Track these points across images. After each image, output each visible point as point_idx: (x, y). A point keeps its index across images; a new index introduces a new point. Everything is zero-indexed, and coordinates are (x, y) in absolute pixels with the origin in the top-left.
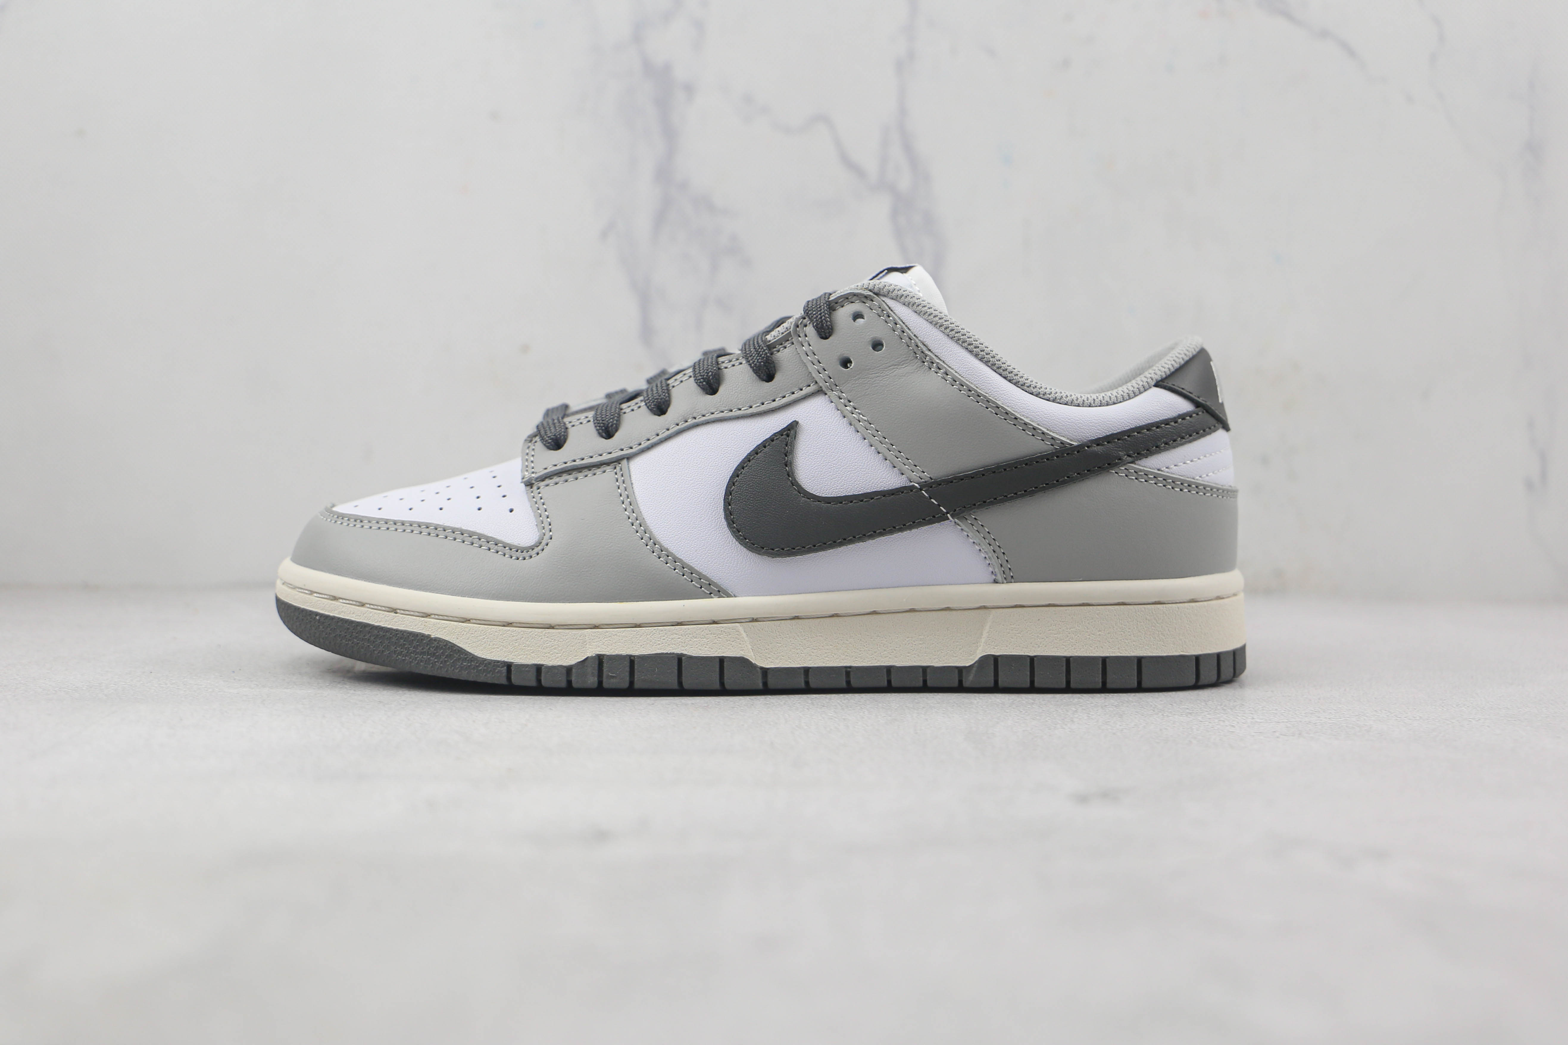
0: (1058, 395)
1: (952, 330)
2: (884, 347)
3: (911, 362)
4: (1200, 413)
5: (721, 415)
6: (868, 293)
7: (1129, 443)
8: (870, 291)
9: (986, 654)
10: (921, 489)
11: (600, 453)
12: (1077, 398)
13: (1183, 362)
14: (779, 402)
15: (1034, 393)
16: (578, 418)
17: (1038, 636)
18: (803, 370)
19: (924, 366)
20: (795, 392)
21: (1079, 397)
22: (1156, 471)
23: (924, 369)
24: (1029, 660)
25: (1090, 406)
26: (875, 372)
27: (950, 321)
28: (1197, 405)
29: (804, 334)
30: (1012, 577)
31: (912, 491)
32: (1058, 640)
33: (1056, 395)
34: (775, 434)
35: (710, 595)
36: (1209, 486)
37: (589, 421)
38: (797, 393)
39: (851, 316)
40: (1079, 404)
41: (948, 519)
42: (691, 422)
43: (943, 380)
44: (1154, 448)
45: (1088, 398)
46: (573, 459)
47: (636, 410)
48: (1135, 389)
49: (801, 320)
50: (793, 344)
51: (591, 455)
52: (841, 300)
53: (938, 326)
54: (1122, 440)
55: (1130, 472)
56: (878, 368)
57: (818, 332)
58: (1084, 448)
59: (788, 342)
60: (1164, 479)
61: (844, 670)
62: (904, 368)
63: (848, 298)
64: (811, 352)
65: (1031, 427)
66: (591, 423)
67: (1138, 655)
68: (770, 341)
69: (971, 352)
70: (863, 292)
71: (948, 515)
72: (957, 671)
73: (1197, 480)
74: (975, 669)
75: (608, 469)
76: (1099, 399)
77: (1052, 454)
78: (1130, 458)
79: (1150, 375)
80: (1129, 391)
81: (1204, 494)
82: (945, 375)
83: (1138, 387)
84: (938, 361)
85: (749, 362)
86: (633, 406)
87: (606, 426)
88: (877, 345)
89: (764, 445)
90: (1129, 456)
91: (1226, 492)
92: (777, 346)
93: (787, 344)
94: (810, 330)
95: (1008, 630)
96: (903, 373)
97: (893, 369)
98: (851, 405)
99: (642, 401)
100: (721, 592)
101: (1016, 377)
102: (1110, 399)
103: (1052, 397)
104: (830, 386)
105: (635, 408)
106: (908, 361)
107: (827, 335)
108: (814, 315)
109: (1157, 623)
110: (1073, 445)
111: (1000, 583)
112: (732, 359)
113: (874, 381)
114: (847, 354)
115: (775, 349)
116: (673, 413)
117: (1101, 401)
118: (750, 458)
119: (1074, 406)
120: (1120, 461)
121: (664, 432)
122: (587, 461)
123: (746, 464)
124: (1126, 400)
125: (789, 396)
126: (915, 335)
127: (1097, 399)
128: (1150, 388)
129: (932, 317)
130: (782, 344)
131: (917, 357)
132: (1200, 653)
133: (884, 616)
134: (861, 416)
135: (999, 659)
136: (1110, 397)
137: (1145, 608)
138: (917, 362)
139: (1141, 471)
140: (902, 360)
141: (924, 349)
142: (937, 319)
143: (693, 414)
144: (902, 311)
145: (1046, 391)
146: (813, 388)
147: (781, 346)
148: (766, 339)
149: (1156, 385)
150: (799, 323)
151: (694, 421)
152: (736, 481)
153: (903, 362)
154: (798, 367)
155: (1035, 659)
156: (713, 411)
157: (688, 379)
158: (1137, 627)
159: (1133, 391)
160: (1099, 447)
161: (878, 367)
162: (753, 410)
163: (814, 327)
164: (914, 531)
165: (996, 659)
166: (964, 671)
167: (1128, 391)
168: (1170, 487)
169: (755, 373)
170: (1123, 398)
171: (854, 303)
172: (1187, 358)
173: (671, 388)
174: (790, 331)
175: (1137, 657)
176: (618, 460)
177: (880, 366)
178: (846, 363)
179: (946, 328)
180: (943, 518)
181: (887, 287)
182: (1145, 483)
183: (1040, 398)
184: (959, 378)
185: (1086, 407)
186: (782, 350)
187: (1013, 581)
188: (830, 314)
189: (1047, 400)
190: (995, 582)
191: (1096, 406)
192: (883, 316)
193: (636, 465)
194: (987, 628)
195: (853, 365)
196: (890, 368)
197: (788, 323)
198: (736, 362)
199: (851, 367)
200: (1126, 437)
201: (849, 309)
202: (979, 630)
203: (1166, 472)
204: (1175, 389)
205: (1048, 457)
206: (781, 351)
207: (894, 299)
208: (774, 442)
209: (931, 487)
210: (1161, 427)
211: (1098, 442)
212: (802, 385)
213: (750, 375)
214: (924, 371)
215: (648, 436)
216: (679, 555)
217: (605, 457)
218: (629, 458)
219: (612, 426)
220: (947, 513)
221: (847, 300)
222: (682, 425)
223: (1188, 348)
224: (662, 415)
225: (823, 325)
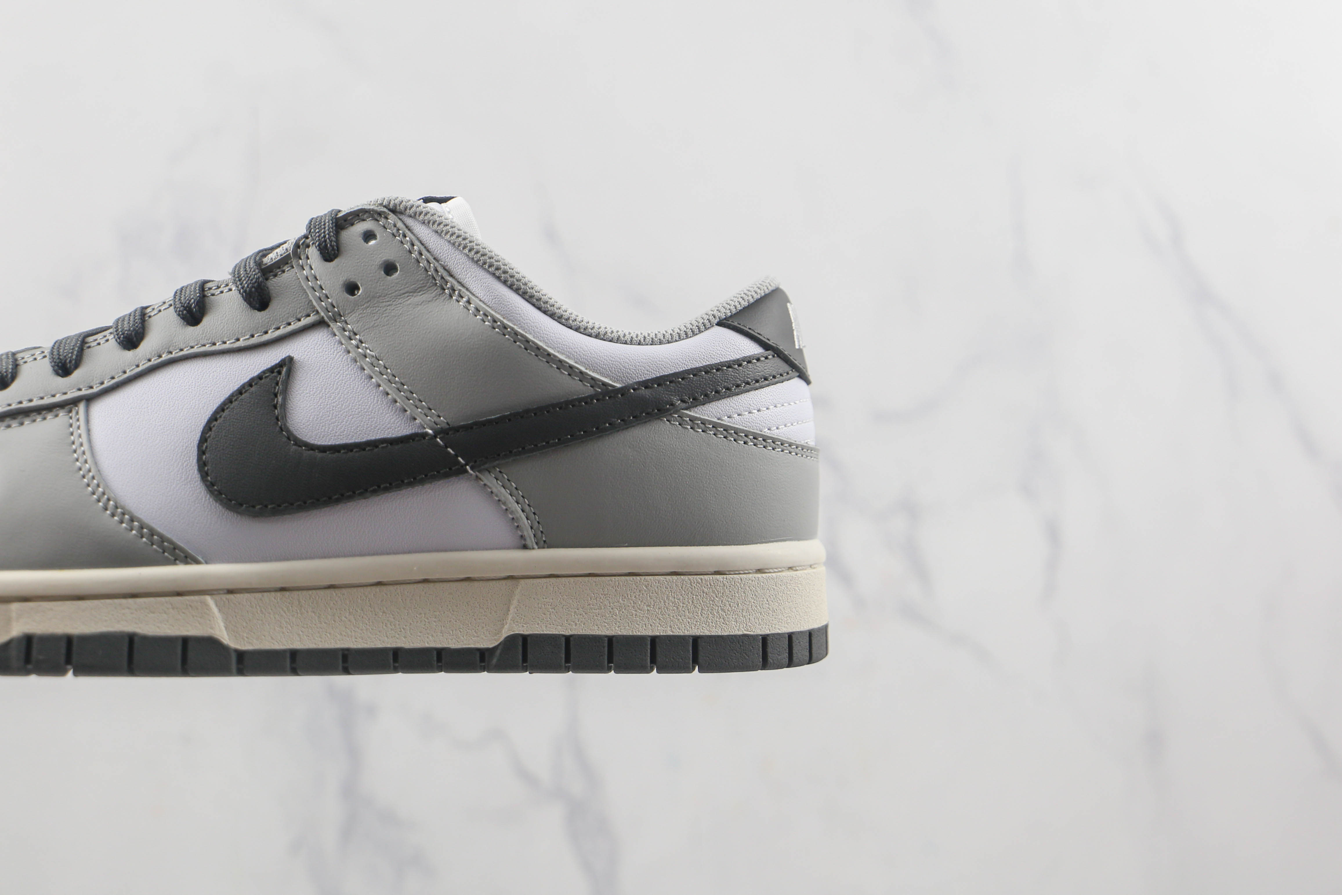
0: (602, 331)
1: (477, 252)
2: (399, 271)
3: (429, 289)
4: (770, 357)
5: (203, 349)
6: (382, 210)
7: (683, 386)
8: (385, 207)
9: (513, 633)
10: (435, 437)
11: (53, 393)
12: (624, 334)
13: (752, 301)
14: (271, 335)
15: (573, 327)
16: (33, 354)
17: (575, 612)
18: (303, 297)
19: (444, 294)
20: (292, 323)
21: (627, 334)
22: (715, 420)
23: (445, 297)
24: (564, 640)
25: (639, 344)
26: (387, 300)
27: (475, 242)
28: (765, 346)
29: (305, 256)
30: (545, 541)
31: (424, 438)
32: (600, 616)
33: (600, 330)
34: (264, 372)
35: (174, 562)
36: (779, 440)
37: (45, 357)
38: (294, 324)
39: (362, 236)
40: (626, 341)
41: (466, 471)
42: (165, 357)
43: (465, 309)
44: (713, 393)
45: (637, 335)
46: (18, 400)
47: (103, 343)
48: (694, 327)
49: (304, 240)
50: (293, 267)
51: (42, 395)
52: (350, 217)
53: (461, 248)
54: (675, 383)
55: (684, 420)
56: (390, 296)
57: (321, 253)
58: (629, 390)
59: (287, 266)
60: (724, 430)
61: (340, 653)
62: (421, 295)
63: (358, 215)
64: (313, 277)
65: (567, 365)
66: (47, 359)
67: (694, 634)
68: (266, 264)
69: (498, 278)
70: (376, 208)
71: (468, 467)
72: (478, 655)
73: (765, 432)
74: (498, 652)
75: (62, 413)
76: (651, 336)
77: (591, 397)
78: (684, 404)
79: (712, 312)
80: (687, 329)
81: (773, 449)
82: (467, 304)
83: (697, 325)
84: (460, 288)
85: (238, 287)
86: (101, 339)
87: (63, 362)
88: (389, 268)
89: (250, 383)
90: (683, 401)
91: (800, 448)
92: (274, 270)
93: (286, 268)
94: (313, 252)
95: (540, 605)
96: (419, 302)
97: (408, 296)
98: (357, 339)
99: (111, 333)
100: (188, 559)
101: (552, 308)
102: (664, 337)
103: (594, 332)
104: (333, 315)
105: (102, 341)
106: (426, 288)
107: (332, 257)
108: (317, 233)
109: (716, 596)
110: (616, 386)
111: (530, 549)
112: (221, 285)
113: (385, 310)
114: (354, 278)
115: (271, 274)
116: (148, 347)
117: (652, 339)
118: (232, 399)
119: (620, 343)
120: (671, 407)
121: (134, 369)
122: (36, 403)
123: (227, 406)
124: (683, 339)
125: (285, 327)
126: (434, 259)
127: (648, 336)
128: (713, 326)
129: (454, 237)
130: (279, 268)
131: (437, 283)
132: (768, 632)
133: (391, 588)
134: (368, 351)
135: (529, 639)
136: (664, 334)
137: (701, 579)
138: (436, 289)
139: (697, 419)
140: (418, 286)
141: (445, 274)
142: (460, 239)
143: (169, 348)
144: (423, 232)
145: (588, 325)
146: (312, 318)
147: (278, 270)
148: (263, 262)
149: (720, 324)
150: (300, 244)
151: (170, 356)
152: (214, 426)
153: (420, 289)
154: (296, 293)
155: (571, 639)
156: (192, 344)
157: (168, 308)
158: (692, 602)
159: (691, 329)
160: (647, 390)
161: (390, 294)
162: (241, 343)
163: (316, 247)
164: (427, 486)
165: (525, 639)
166: (487, 654)
167: (685, 329)
168: (732, 439)
169: (245, 300)
170: (679, 336)
171: (365, 222)
172: (757, 297)
173: (147, 319)
174: (290, 253)
175: (692, 636)
176: (75, 402)
177: (391, 293)
178: (352, 288)
179: (470, 250)
180: (461, 471)
181: (404, 203)
182: (702, 433)
183: (580, 333)
184: (484, 308)
185: (634, 345)
186: (280, 275)
187: (546, 546)
188: (337, 234)
189: (589, 336)
190: (525, 547)
191: (647, 345)
192: (399, 236)
193: (100, 409)
194: (515, 602)
195: (360, 292)
196: (404, 295)
197: (289, 244)
198: (225, 288)
199: (359, 294)
200: (680, 380)
201: (361, 227)
202: (506, 604)
203: (726, 421)
204: (741, 328)
205: (587, 400)
206: (278, 276)
207: (413, 217)
208: (263, 381)
209: (448, 434)
210: (723, 370)
211: (646, 384)
212: (300, 315)
213: (240, 302)
214: (444, 300)
215: (113, 374)
216: (139, 514)
217: (59, 398)
218: (89, 399)
219: (70, 362)
220: (466, 464)
221: (357, 217)
222: (155, 361)
223: (759, 286)
224: (133, 349)
225: (327, 245)
